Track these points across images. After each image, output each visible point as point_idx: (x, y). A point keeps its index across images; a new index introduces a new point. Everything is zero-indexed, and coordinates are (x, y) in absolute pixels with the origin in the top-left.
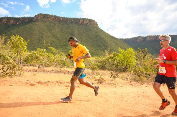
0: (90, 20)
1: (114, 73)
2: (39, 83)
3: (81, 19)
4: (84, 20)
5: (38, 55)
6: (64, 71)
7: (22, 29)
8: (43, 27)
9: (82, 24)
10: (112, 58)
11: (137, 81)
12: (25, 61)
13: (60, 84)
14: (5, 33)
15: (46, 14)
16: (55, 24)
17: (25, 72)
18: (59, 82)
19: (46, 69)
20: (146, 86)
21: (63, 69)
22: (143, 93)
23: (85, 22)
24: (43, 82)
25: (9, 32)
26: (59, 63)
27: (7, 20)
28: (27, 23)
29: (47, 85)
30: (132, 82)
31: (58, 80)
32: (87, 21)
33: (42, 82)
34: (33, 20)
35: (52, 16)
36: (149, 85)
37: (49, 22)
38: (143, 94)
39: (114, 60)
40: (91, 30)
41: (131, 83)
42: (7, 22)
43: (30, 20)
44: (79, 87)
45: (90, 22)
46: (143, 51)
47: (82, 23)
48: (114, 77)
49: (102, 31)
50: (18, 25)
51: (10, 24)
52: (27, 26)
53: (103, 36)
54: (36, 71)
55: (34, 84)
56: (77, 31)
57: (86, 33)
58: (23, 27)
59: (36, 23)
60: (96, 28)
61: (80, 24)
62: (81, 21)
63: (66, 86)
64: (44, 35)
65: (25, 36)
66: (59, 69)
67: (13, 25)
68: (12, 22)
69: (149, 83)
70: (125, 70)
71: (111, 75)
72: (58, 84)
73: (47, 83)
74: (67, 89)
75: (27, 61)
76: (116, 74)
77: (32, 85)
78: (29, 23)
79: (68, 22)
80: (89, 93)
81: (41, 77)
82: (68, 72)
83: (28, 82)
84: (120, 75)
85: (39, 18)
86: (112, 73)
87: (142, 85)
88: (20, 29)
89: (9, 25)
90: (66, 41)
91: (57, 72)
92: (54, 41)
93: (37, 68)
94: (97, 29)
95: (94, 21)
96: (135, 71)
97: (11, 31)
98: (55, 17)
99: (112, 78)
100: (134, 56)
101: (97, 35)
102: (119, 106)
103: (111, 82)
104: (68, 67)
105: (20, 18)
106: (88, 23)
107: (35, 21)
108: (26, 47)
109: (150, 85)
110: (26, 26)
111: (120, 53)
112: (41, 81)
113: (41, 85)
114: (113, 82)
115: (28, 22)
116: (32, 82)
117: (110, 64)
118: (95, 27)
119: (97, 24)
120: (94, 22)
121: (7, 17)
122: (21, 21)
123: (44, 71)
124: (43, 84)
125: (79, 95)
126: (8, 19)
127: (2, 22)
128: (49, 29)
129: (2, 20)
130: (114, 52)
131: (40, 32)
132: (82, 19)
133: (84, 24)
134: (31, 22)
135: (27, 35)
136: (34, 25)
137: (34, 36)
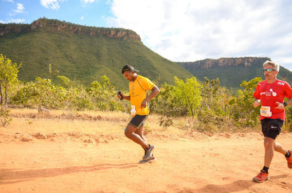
0: (127, 31)
1: (165, 118)
2: (38, 136)
3: (112, 29)
4: (117, 30)
5: (38, 90)
6: (83, 115)
8: (48, 42)
9: (114, 37)
10: (163, 94)
11: (202, 131)
12: (15, 99)
13: (74, 138)
15: (53, 20)
16: (68, 37)
17: (14, 118)
18: (73, 135)
19: (52, 112)
20: (216, 139)
21: (80, 113)
22: (212, 149)
23: (119, 35)
24: (44, 135)
26: (74, 102)
28: (19, 33)
29: (52, 140)
30: (195, 133)
31: (71, 130)
32: (124, 33)
33: (42, 135)
34: (30, 30)
35: (63, 24)
36: (220, 137)
37: (58, 34)
38: (211, 152)
39: (167, 97)
40: (129, 48)
41: (191, 135)
43: (24, 29)
44: (106, 142)
45: (128, 34)
46: (212, 83)
47: (114, 35)
48: (166, 125)
49: (148, 49)
50: (2, 37)
52: (20, 39)
53: (149, 58)
54: (34, 117)
55: (28, 138)
56: (107, 50)
57: (122, 53)
58: (11, 41)
59: (36, 35)
60: (138, 44)
61: (112, 38)
62: (113, 33)
63: (85, 141)
64: (50, 55)
65: (16, 56)
66: (74, 112)
69: (221, 134)
70: (184, 114)
71: (162, 122)
72: (70, 137)
73: (51, 137)
74: (87, 145)
75: (18, 100)
76: (169, 120)
77: (24, 140)
78: (24, 34)
79: (91, 33)
80: (123, 151)
81: (43, 126)
82: (90, 117)
83: (18, 136)
84: (175, 121)
85: (42, 26)
86: (162, 118)
87: (209, 137)
88: (7, 45)
90: (87, 66)
91: (71, 118)
92: (66, 66)
93: (35, 111)
94: (139, 46)
95: (135, 33)
96: (200, 114)
98: (69, 25)
99: (162, 127)
100: (198, 91)
101: (140, 57)
102: (170, 172)
103: (160, 133)
104: (90, 109)
105: (5, 24)
106: (124, 36)
107: (34, 31)
108: (16, 75)
109: (223, 137)
110: (17, 38)
111: (176, 85)
112: (41, 133)
113: (41, 140)
114: (164, 133)
115: (21, 32)
116: (26, 136)
117: (159, 103)
118: (136, 43)
119: (139, 39)
120: (135, 35)
122: (8, 29)
123: (48, 116)
124: (45, 138)
125: (106, 155)
128: (59, 46)
130: (166, 84)
131: (43, 51)
132: (115, 29)
133: (118, 38)
134: (26, 33)
135: (20, 55)
136: (33, 38)
137: (32, 57)
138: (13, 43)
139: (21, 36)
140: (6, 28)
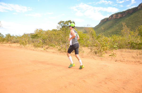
7: (127, 19)
14: (115, 25)
25: (118, 24)
27: (116, 16)
28: (132, 13)
34: (137, 10)
42: (116, 17)
43: (134, 10)
50: (124, 17)
51: (118, 17)
52: (132, 16)
58: (128, 18)
65: (131, 25)
67: (121, 18)
68: (120, 15)
78: (134, 13)
88: (127, 20)
89: (117, 19)
97: (119, 23)
107: (140, 9)
110: (131, 16)
115: (133, 12)
121: (116, 13)
122: (126, 13)
126: (117, 14)
127: (113, 18)
129: (113, 17)
134: (135, 12)
135: (133, 23)
136: (139, 13)
137: (139, 23)
138: (129, 18)
139: (133, 14)
140: (126, 12)
